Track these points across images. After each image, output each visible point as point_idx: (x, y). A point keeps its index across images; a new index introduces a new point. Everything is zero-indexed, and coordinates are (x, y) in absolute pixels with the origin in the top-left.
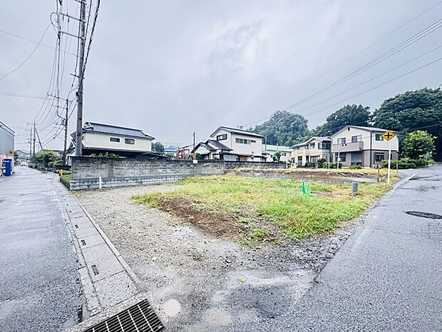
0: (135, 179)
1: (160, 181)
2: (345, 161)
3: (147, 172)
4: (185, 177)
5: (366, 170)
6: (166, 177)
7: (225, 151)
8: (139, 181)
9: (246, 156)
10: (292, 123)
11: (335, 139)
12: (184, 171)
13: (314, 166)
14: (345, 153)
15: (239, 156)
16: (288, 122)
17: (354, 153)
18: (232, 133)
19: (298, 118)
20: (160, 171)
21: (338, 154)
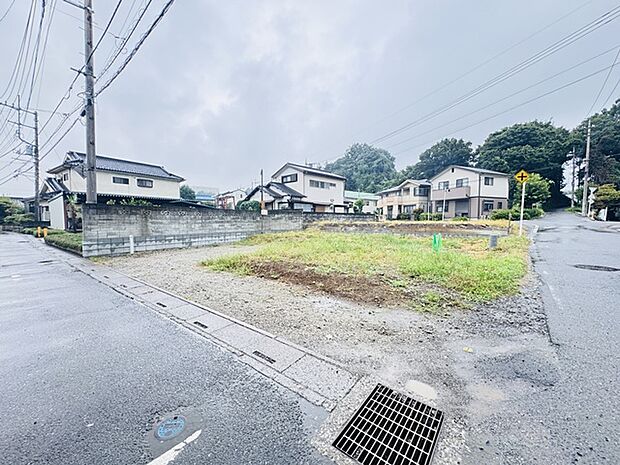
0: (181, 238)
1: (216, 240)
2: (447, 211)
3: (197, 228)
6: (225, 235)
7: (296, 199)
8: (188, 242)
9: (324, 206)
10: (376, 161)
11: (435, 183)
12: (248, 225)
13: (409, 219)
14: (447, 202)
15: (315, 205)
16: (369, 160)
17: (458, 201)
18: (304, 172)
19: (382, 155)
21: (440, 202)
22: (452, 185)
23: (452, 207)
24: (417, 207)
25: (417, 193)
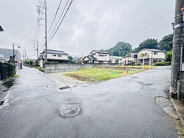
0: (63, 69)
3: (67, 67)
4: (79, 69)
6: (73, 69)
7: (95, 59)
8: (64, 70)
9: (103, 61)
12: (79, 67)
15: (100, 61)
16: (123, 47)
18: (97, 52)
19: (127, 45)
20: (71, 67)
21: (140, 60)
23: (144, 61)
24: (133, 61)
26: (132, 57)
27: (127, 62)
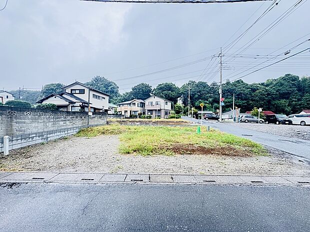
0: (40, 135)
1: (63, 134)
2: (152, 114)
5: (162, 119)
6: (67, 130)
9: (99, 109)
10: (110, 87)
11: (147, 102)
12: (79, 122)
13: (136, 117)
14: (152, 110)
15: (95, 109)
16: (106, 86)
17: (157, 110)
19: (113, 84)
20: (62, 123)
21: (149, 110)
22: (154, 103)
23: (154, 112)
24: (139, 112)
25: (139, 105)
26: (136, 105)
27: (129, 112)
